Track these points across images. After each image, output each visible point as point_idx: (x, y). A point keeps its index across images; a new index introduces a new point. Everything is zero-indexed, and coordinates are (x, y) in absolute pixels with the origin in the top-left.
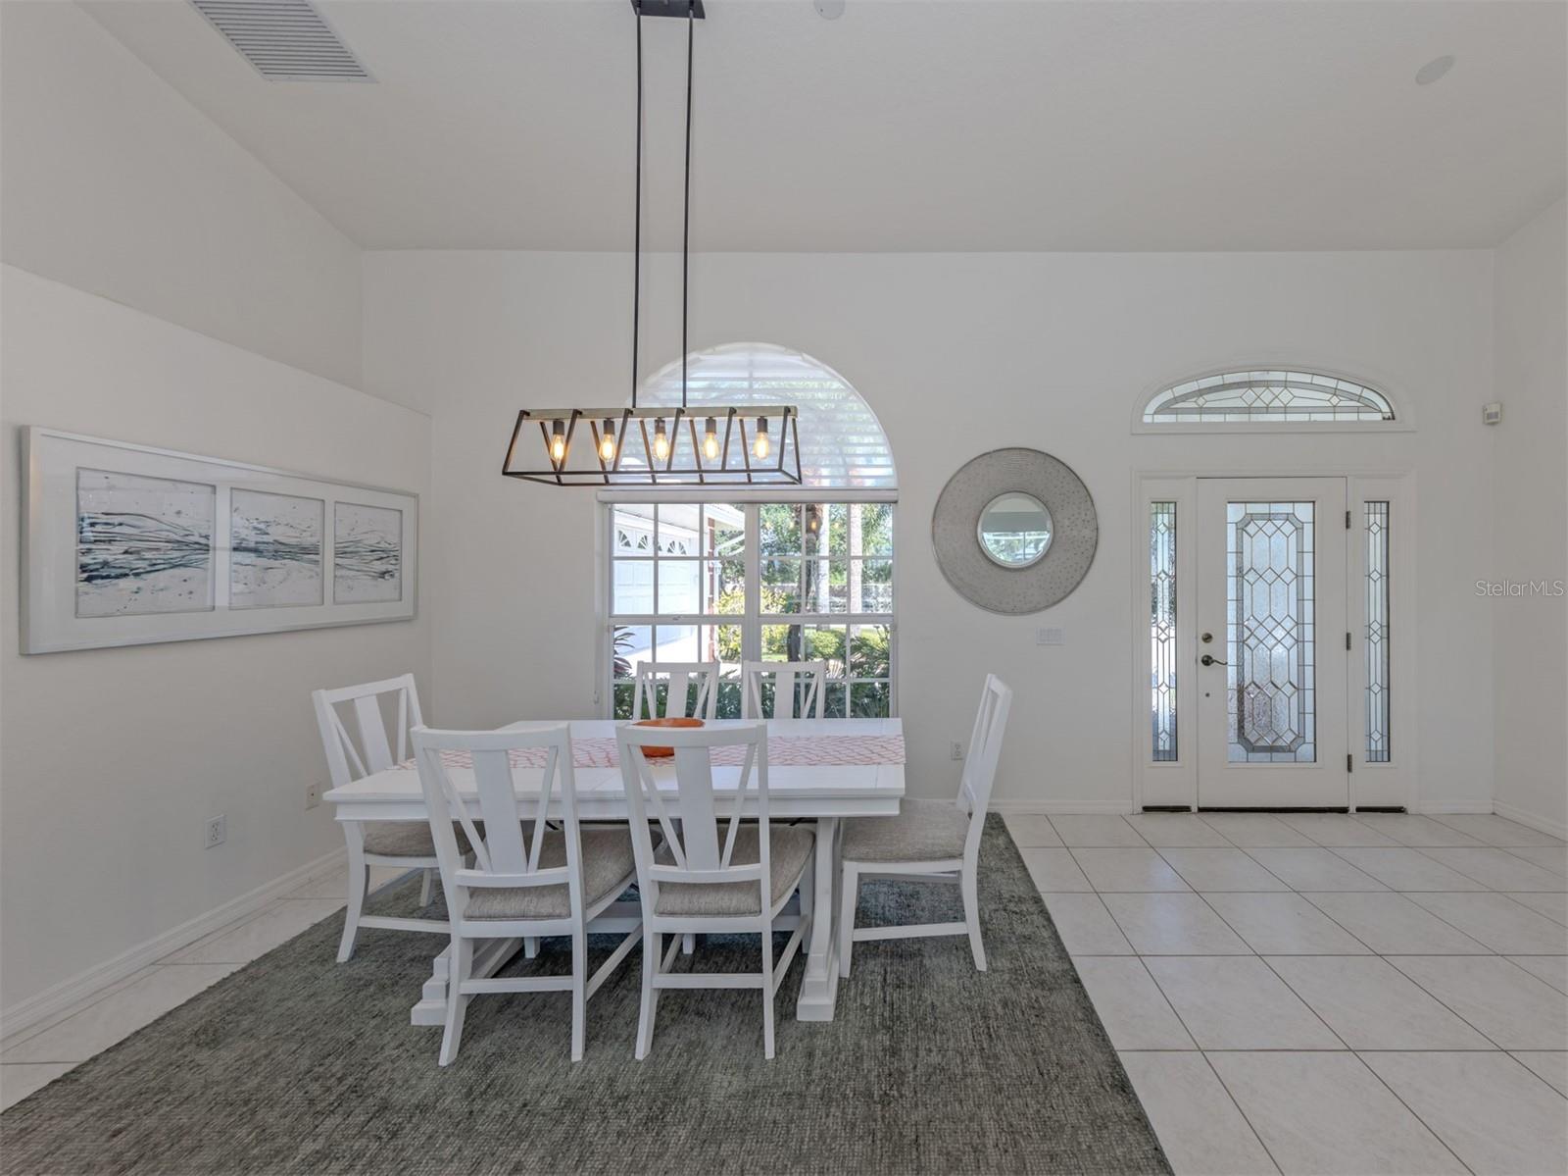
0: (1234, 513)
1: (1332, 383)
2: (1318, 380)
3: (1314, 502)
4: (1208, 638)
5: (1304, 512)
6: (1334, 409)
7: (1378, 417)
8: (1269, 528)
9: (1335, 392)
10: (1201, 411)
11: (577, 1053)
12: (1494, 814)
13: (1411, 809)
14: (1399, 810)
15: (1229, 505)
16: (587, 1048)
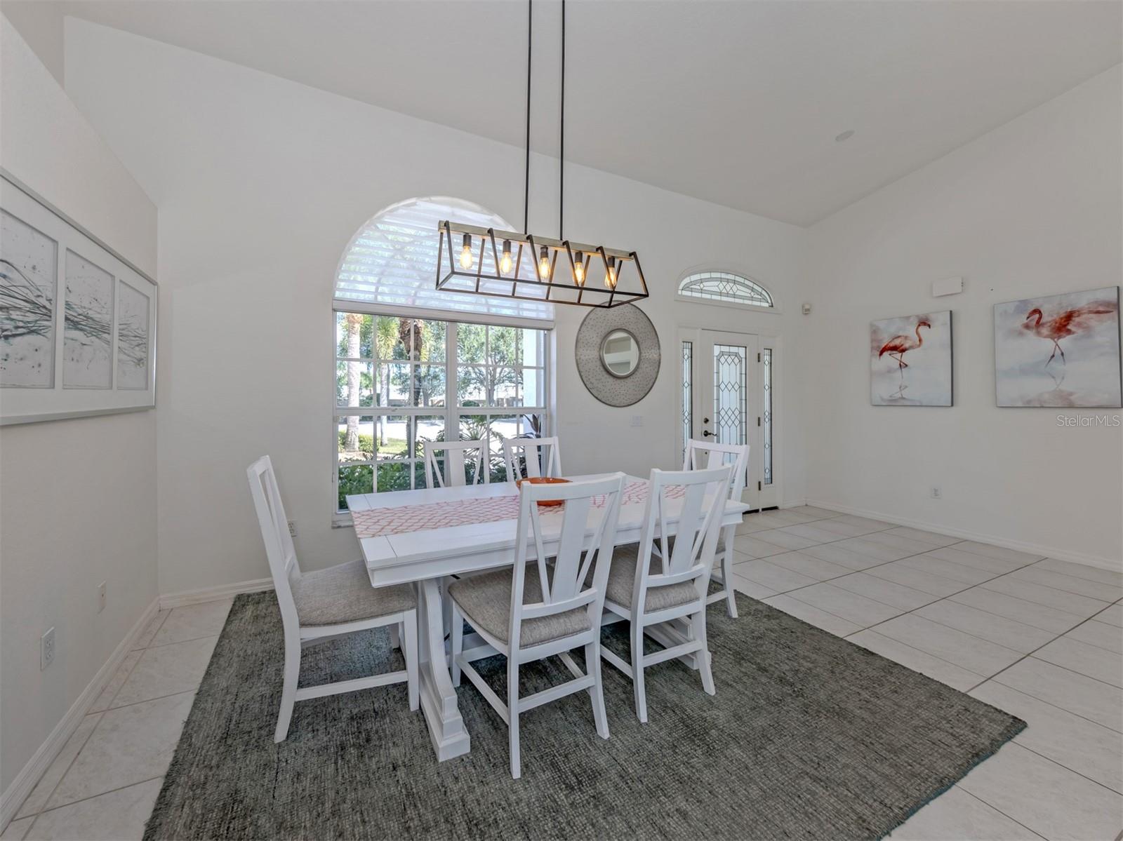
0: (717, 350)
1: (751, 284)
2: (747, 282)
3: (746, 347)
4: (706, 421)
5: (742, 351)
6: (752, 299)
7: (766, 305)
8: (730, 360)
9: (753, 290)
10: (702, 291)
11: (604, 730)
12: (806, 505)
13: (780, 508)
14: (775, 508)
15: (715, 346)
16: (610, 725)
